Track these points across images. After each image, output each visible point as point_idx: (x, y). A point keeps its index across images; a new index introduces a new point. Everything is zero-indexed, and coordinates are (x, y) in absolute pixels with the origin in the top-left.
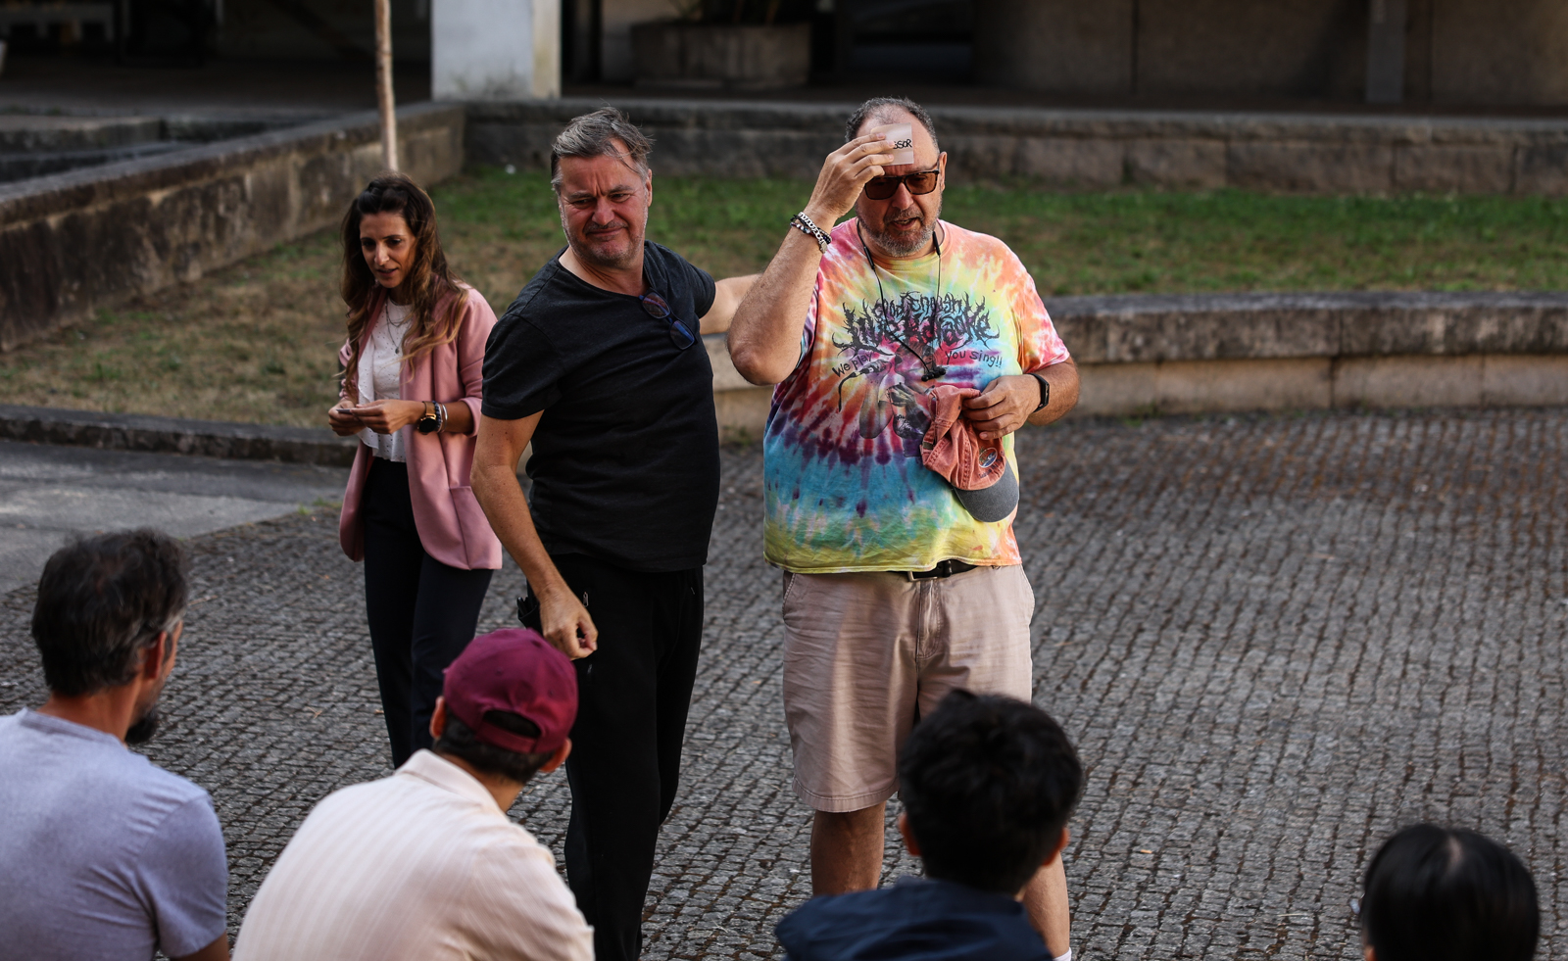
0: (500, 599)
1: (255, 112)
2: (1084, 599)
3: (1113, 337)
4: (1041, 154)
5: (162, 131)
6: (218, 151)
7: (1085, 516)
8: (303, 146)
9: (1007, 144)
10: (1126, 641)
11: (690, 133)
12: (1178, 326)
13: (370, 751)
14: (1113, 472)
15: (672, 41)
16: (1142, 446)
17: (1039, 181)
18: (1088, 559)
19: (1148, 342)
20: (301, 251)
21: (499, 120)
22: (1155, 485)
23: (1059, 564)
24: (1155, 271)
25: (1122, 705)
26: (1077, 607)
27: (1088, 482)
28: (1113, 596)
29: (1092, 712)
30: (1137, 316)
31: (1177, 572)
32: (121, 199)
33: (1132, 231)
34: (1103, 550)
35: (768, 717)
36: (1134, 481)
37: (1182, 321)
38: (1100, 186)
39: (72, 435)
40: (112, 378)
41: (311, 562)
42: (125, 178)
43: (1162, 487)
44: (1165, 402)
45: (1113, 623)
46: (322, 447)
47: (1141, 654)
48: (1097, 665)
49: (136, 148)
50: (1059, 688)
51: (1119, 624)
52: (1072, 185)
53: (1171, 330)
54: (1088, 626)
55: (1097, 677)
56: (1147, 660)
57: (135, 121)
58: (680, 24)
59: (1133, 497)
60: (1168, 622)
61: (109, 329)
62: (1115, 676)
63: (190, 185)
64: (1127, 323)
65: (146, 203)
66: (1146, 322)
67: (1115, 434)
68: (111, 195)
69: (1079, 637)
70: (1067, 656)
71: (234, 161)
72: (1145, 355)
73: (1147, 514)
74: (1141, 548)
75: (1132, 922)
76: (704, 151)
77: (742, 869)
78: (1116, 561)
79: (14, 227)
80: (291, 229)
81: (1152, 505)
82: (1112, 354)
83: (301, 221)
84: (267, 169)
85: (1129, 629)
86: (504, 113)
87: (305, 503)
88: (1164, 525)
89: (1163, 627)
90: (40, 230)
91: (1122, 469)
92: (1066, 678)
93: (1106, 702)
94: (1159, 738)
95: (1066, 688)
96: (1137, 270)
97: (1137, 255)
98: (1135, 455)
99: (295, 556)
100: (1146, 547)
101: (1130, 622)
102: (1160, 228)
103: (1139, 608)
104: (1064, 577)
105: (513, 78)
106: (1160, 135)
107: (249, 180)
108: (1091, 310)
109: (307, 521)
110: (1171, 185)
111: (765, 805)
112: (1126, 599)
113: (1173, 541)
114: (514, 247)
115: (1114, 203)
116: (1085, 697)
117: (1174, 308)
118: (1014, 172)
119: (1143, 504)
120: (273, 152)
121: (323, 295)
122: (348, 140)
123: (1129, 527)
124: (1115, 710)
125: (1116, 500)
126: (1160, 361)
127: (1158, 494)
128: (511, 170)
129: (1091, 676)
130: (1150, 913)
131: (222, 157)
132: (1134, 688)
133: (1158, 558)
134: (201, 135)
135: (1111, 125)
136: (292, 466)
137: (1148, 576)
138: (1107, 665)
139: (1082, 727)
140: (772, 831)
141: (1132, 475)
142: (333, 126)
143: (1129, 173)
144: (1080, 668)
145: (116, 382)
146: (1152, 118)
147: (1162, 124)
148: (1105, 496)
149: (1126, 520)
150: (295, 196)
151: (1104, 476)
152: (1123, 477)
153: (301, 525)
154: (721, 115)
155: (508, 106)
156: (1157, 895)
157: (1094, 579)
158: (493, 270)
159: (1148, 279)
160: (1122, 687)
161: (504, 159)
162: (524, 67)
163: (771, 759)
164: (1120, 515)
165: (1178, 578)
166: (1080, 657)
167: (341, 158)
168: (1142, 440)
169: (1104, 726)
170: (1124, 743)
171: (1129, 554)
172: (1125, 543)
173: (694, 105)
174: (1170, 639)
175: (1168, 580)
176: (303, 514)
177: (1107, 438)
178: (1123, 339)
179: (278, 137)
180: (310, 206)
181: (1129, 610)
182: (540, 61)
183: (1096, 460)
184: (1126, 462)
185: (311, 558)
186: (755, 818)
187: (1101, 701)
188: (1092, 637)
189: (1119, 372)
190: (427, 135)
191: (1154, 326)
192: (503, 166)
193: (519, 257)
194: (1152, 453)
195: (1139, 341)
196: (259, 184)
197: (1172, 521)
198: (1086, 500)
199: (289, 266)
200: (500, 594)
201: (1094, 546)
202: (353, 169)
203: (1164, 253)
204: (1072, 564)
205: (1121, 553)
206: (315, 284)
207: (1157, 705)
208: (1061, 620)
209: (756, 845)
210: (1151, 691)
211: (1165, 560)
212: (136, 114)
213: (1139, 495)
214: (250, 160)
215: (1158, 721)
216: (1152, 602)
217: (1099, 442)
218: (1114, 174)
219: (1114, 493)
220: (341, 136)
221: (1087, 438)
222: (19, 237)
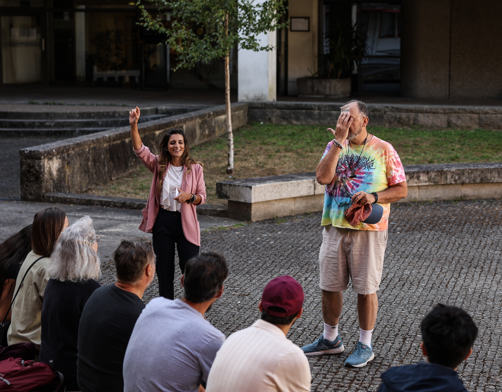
0: (268, 258)
1: (185, 106)
2: (444, 258)
3: (449, 176)
4: (422, 118)
5: (156, 111)
6: (175, 118)
7: (442, 232)
8: (200, 117)
9: (412, 115)
10: (458, 272)
11: (316, 112)
12: (469, 173)
13: (232, 307)
14: (450, 219)
15: (309, 83)
16: (458, 210)
17: (422, 126)
18: (445, 246)
19: (459, 178)
20: (200, 148)
21: (258, 108)
22: (463, 222)
23: (436, 247)
24: (459, 155)
25: (458, 292)
26: (443, 261)
27: (443, 221)
28: (453, 258)
29: (450, 295)
30: (456, 170)
31: (472, 250)
32: (147, 133)
33: (451, 142)
34: (449, 243)
35: (352, 296)
36: (456, 221)
37: (470, 172)
38: (441, 128)
39: (135, 207)
40: (146, 189)
41: (210, 246)
42: (148, 127)
43: (465, 223)
44: (464, 196)
45: (454, 266)
46: (211, 210)
47: (463, 276)
48: (450, 279)
49: (149, 117)
50: (439, 287)
51: (456, 267)
52: (432, 128)
53: (466, 174)
54: (446, 267)
55: (450, 283)
56: (465, 278)
57: (149, 108)
58: (312, 78)
59: (457, 226)
60: (470, 265)
61: (144, 173)
62: (456, 283)
63: (167, 129)
64: (453, 172)
65: (155, 134)
66: (459, 172)
67: (450, 206)
68: (144, 132)
69: (444, 271)
70: (441, 277)
71: (180, 121)
72: (458, 182)
73: (461, 231)
74: (460, 242)
75: (467, 362)
76: (320, 117)
77: (348, 344)
78: (453, 246)
79: (116, 142)
80: (197, 142)
81: (463, 229)
82: (448, 182)
83: (200, 139)
84: (190, 124)
85: (459, 268)
86: (260, 106)
87: (207, 228)
88: (466, 235)
89: (469, 268)
90: (123, 143)
91: (453, 217)
92: (441, 283)
93: (454, 291)
94: (470, 303)
95: (441, 287)
96: (454, 154)
97: (453, 150)
98: (456, 212)
99: (205, 245)
100: (462, 242)
101: (459, 266)
102: (459, 141)
103: (461, 261)
104: (438, 251)
105: (262, 95)
106: (459, 113)
107: (184, 127)
108: (442, 168)
109: (208, 234)
110: (462, 128)
111: (353, 324)
112: (457, 258)
113: (470, 240)
114: (264, 147)
115: (445, 134)
116: (447, 289)
117: (467, 168)
118: (414, 124)
119: (460, 228)
120: (192, 119)
121: (208, 162)
122: (214, 114)
123: (456, 236)
124: (457, 294)
125: (452, 227)
126: (463, 184)
127: (464, 225)
128: (262, 123)
129: (448, 283)
130: (472, 359)
131: (177, 120)
132: (462, 287)
133: (466, 245)
134: (169, 113)
135: (444, 110)
136: (202, 216)
137: (463, 251)
138: (453, 279)
139: (447, 299)
140: (356, 332)
141: (456, 219)
142: (209, 111)
143: (449, 124)
144: (445, 280)
145: (147, 190)
146: (456, 107)
147: (459, 109)
148: (448, 226)
149: (455, 233)
150: (198, 132)
151: (447, 220)
152: (453, 220)
153: (206, 235)
154: (326, 106)
155: (261, 104)
156: (474, 353)
157: (447, 252)
158: (259, 155)
159: (457, 157)
160: (458, 286)
161: (260, 120)
162: (266, 92)
163: (354, 309)
164: (453, 232)
165: (472, 252)
166: (444, 277)
167: (212, 120)
168: (458, 208)
169: (453, 299)
170: (460, 304)
171: (457, 244)
172: (455, 241)
173: (317, 103)
174: (472, 271)
175: (469, 253)
176: (206, 231)
177: (447, 207)
178: (452, 177)
179: (193, 114)
180: (202, 134)
181: (458, 262)
182: (270, 90)
183: (445, 214)
184: (453, 215)
185: (210, 245)
186: (350, 328)
187: (452, 291)
188: (448, 270)
189: (451, 187)
190: (237, 113)
191: (461, 173)
192: (260, 122)
193: (266, 150)
194: (461, 212)
195: (457, 178)
196: (188, 128)
197: (469, 234)
198: (442, 227)
199: (197, 153)
200: (268, 257)
201: (446, 242)
202: (215, 124)
203: (461, 149)
204: (440, 247)
205: (454, 244)
206: (205, 159)
207: (469, 292)
208: (438, 265)
209: (351, 337)
210: (467, 288)
211: (468, 246)
212: (149, 106)
213: (458, 225)
214: (185, 121)
215: (470, 297)
216: (465, 260)
217: (445, 208)
218: (445, 125)
219: (451, 225)
220: (212, 113)
221: (441, 207)
222: (117, 145)
